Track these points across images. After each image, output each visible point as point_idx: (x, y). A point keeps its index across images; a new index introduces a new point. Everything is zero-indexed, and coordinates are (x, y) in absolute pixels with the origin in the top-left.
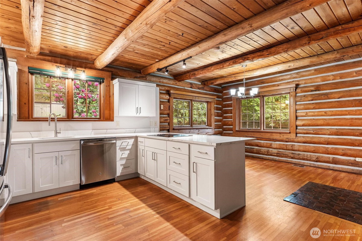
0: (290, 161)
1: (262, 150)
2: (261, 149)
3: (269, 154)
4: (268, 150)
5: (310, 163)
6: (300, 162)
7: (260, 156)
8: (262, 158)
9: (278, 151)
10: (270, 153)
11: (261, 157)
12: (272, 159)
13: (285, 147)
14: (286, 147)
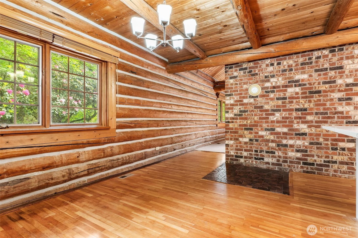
0: (106, 174)
1: (55, 175)
2: (51, 174)
3: (73, 176)
4: (69, 169)
5: (127, 167)
6: (117, 170)
7: (46, 193)
8: (53, 193)
9: (89, 165)
10: (75, 175)
11: (50, 192)
12: (78, 184)
13: (102, 154)
14: (104, 153)
